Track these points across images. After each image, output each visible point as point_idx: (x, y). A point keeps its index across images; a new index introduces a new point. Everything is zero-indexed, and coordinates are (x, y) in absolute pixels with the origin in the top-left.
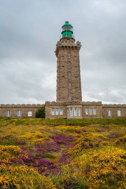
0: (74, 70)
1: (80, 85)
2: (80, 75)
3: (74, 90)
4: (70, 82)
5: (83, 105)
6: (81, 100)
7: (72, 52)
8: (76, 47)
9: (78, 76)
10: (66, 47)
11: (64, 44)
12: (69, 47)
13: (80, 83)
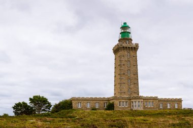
0: (133, 69)
1: (138, 82)
2: (137, 73)
3: (132, 86)
4: (129, 79)
5: (144, 99)
6: (138, 95)
7: (131, 52)
8: (134, 48)
9: (136, 74)
10: (126, 47)
11: (125, 45)
12: (129, 47)
13: (138, 79)
